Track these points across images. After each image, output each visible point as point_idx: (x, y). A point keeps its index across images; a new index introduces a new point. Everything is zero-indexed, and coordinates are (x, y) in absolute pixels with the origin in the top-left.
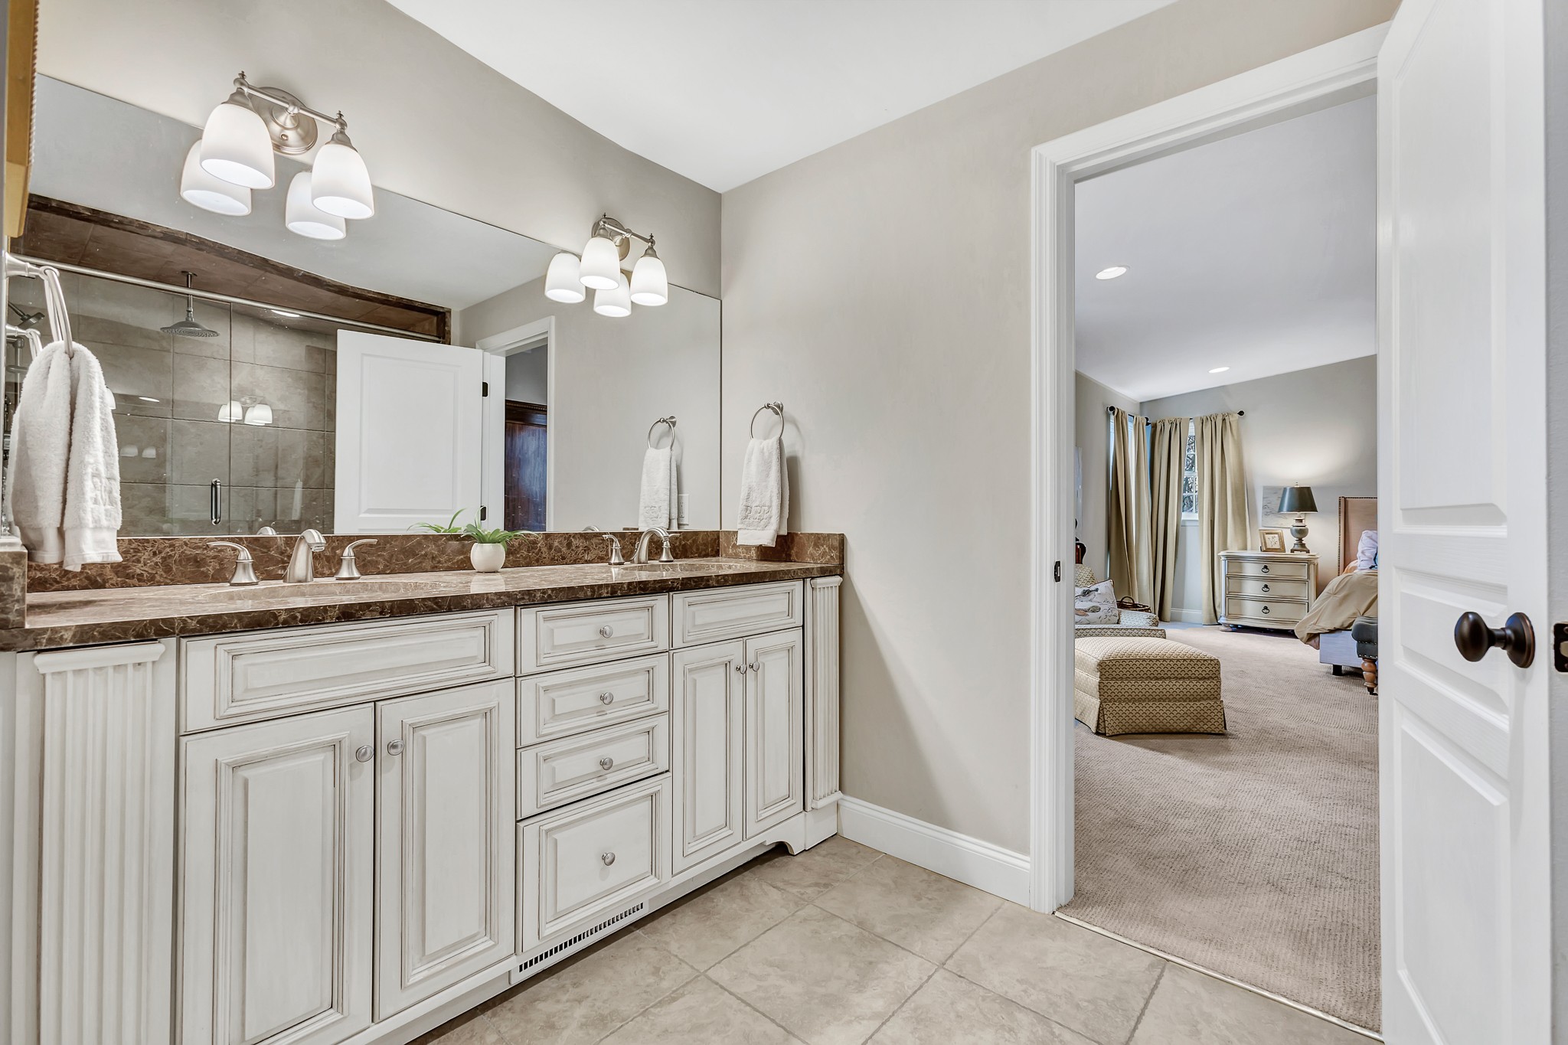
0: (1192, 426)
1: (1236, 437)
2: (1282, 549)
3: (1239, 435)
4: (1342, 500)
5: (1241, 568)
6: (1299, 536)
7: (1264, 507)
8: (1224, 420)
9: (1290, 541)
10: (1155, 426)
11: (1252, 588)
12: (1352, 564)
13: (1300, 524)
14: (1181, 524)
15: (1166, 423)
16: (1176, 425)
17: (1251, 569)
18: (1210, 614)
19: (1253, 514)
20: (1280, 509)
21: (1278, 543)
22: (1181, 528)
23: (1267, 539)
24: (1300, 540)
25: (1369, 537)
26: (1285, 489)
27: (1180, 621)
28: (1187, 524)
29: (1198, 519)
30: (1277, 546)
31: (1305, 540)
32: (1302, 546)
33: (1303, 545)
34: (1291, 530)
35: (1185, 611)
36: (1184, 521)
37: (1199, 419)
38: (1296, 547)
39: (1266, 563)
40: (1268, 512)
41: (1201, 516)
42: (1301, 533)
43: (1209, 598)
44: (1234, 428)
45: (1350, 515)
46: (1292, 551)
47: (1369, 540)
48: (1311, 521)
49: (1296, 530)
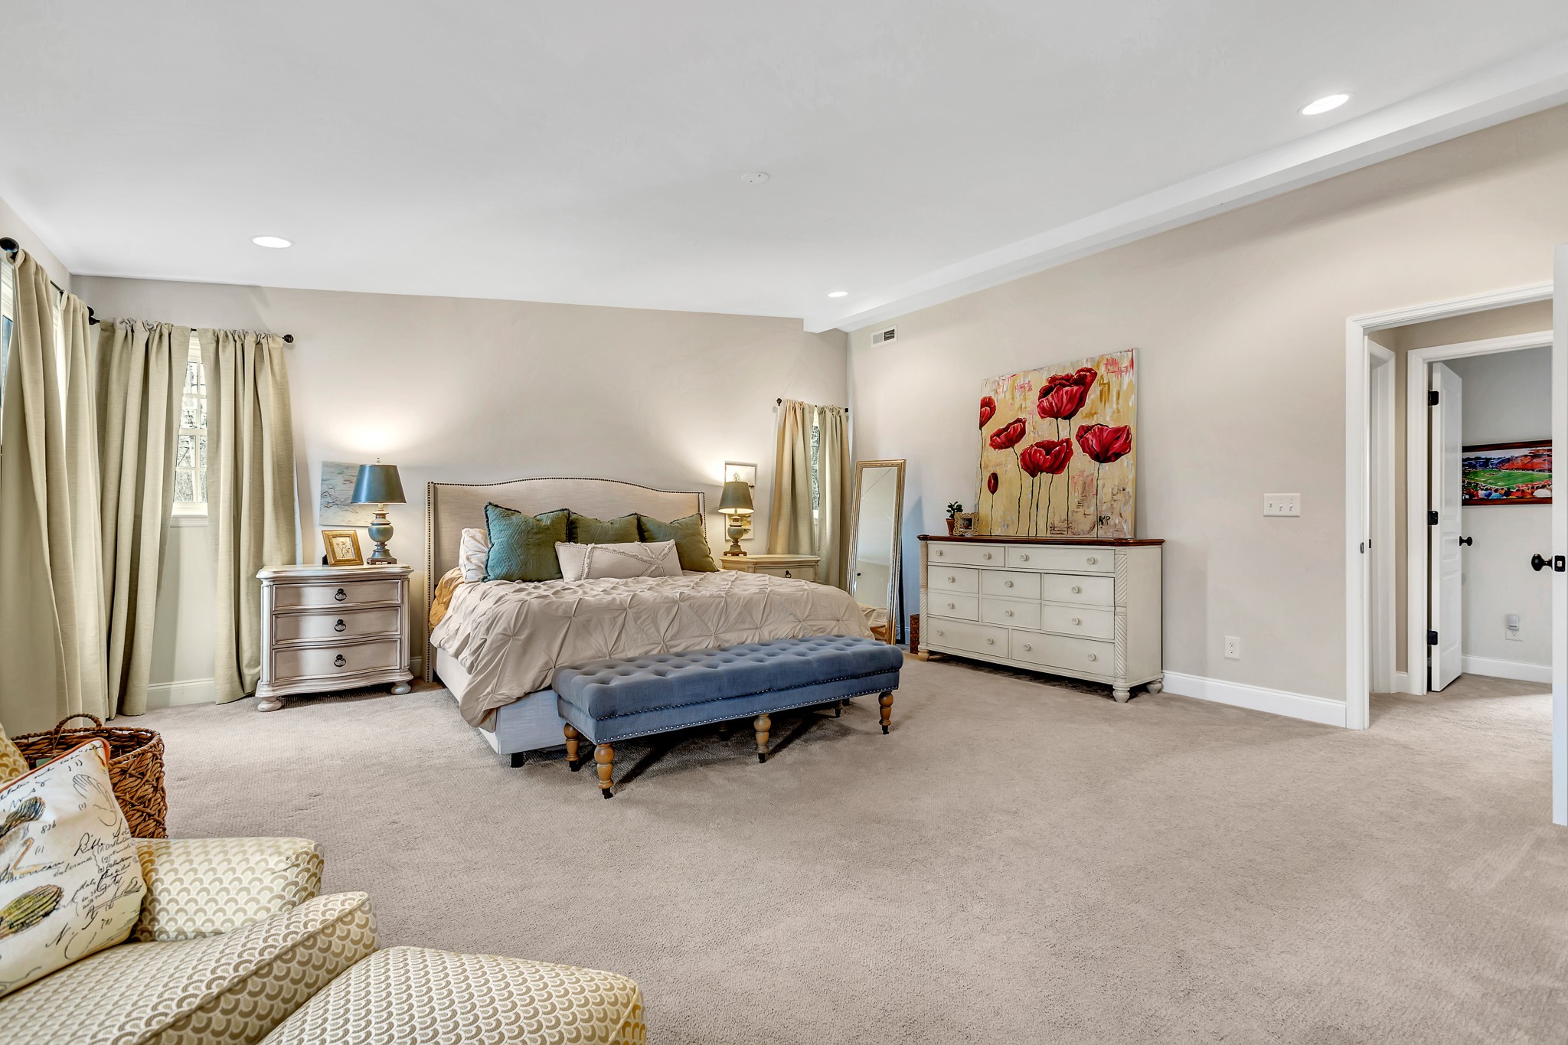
0: (195, 348)
1: (278, 378)
2: (358, 560)
3: (284, 375)
4: (432, 485)
5: (298, 596)
6: (381, 538)
7: (324, 495)
8: (258, 343)
9: (368, 547)
10: (109, 330)
11: (317, 629)
12: (448, 575)
13: (381, 521)
14: (171, 523)
15: (139, 327)
16: (161, 336)
17: (316, 597)
18: (232, 682)
19: (306, 506)
20: (356, 498)
21: (352, 551)
22: (169, 531)
23: (335, 546)
24: (383, 544)
25: (472, 537)
26: (362, 467)
27: (166, 706)
28: (183, 523)
29: (205, 513)
30: (351, 556)
31: (389, 545)
32: (386, 556)
33: (386, 552)
34: (370, 530)
35: (176, 686)
36: (177, 518)
37: (210, 335)
38: (378, 556)
39: (342, 586)
40: (331, 502)
41: (214, 507)
42: (383, 534)
43: (230, 653)
44: (276, 361)
45: (441, 507)
46: (373, 562)
47: (473, 541)
48: (396, 516)
49: (378, 530)
